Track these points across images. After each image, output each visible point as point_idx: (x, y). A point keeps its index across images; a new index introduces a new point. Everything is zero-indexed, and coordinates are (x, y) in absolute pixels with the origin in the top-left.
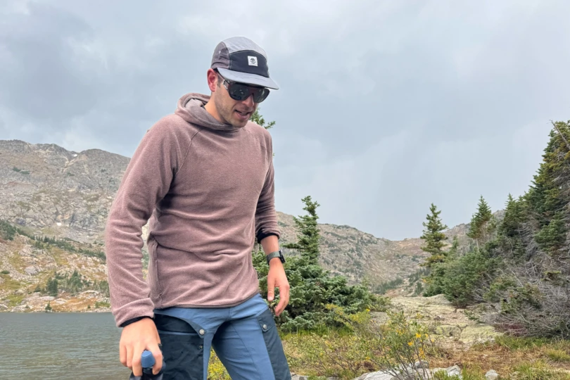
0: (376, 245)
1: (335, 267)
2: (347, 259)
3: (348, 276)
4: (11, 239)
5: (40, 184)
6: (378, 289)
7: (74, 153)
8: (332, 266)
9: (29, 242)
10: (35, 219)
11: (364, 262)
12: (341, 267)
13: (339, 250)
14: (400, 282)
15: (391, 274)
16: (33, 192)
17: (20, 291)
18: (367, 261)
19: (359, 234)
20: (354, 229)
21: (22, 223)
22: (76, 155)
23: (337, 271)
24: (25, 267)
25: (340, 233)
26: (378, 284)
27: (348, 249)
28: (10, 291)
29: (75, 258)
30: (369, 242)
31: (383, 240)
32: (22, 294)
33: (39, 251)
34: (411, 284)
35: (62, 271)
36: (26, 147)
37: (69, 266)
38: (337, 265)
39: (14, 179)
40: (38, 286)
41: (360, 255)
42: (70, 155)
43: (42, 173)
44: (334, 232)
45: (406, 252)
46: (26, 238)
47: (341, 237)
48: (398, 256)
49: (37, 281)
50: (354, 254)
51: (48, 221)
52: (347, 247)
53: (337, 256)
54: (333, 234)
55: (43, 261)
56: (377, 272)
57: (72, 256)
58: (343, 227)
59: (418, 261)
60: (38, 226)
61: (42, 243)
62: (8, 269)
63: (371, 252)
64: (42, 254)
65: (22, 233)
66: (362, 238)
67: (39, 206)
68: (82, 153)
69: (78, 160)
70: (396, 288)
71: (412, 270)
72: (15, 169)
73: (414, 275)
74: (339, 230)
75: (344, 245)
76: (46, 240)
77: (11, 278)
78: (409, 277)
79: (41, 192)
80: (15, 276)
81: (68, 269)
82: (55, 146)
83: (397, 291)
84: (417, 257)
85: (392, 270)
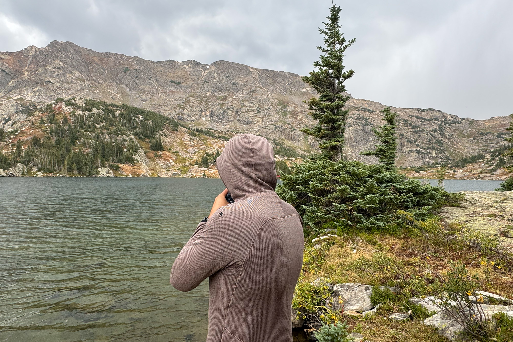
0: (460, 125)
1: (418, 146)
2: (430, 138)
3: (429, 153)
4: (177, 130)
5: (188, 91)
6: (458, 163)
7: (207, 65)
8: (414, 144)
9: (187, 132)
10: (189, 116)
11: (446, 140)
12: (423, 145)
13: (423, 131)
14: (481, 157)
15: (473, 150)
16: (185, 97)
17: (187, 164)
18: (449, 139)
19: (443, 116)
20: (439, 111)
21: (182, 119)
22: (208, 67)
23: (419, 149)
24: (187, 148)
25: (424, 115)
26: (458, 159)
27: (431, 129)
28: (181, 164)
29: (216, 142)
30: (453, 122)
31: (467, 120)
32: (188, 166)
33: (194, 138)
34: (493, 159)
35: (210, 151)
36: (176, 64)
37: (214, 148)
38: (419, 144)
39: (172, 88)
40: (197, 161)
41: (443, 135)
42: (204, 67)
43: (188, 83)
44: (418, 115)
45: (491, 130)
46: (185, 130)
47: (425, 119)
48: (482, 134)
49: (195, 158)
50: (436, 134)
51: (197, 117)
52: (430, 127)
53: (420, 136)
54: (417, 117)
55: (197, 145)
56: (458, 149)
57: (214, 141)
58: (427, 110)
59: (503, 138)
60: (191, 121)
61: (195, 132)
62: (178, 150)
63: (454, 132)
64: (196, 140)
65: (182, 126)
66: (446, 119)
67: (190, 106)
68: (212, 65)
69: (210, 70)
70: (476, 163)
71: (496, 146)
72: (172, 82)
73: (497, 151)
74: (423, 113)
75: (427, 126)
76: (197, 130)
77: (180, 156)
78: (491, 152)
79: (189, 97)
80: (182, 154)
81: (213, 150)
82: (194, 61)
83: (477, 165)
84: (502, 134)
85: (474, 147)
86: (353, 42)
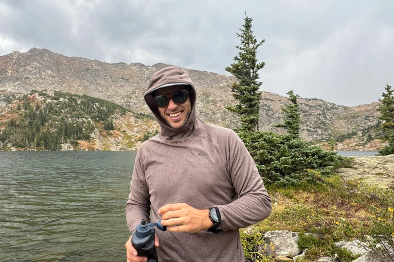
0: (337, 110)
1: (307, 126)
2: (316, 120)
3: (316, 131)
4: (125, 114)
5: (135, 85)
6: (338, 139)
7: (149, 66)
8: (305, 125)
9: (133, 116)
10: (135, 104)
11: (328, 122)
12: (312, 125)
13: (310, 114)
14: (354, 134)
15: (348, 128)
16: (132, 89)
17: (132, 140)
18: (330, 121)
19: (325, 104)
20: (321, 100)
21: (129, 106)
22: (150, 68)
23: (308, 128)
24: (132, 128)
25: (311, 103)
26: (338, 135)
27: (316, 114)
28: (127, 141)
29: (155, 123)
30: (332, 108)
31: (342, 106)
32: (133, 142)
33: (138, 120)
34: (364, 135)
35: (150, 130)
36: (126, 66)
37: (153, 128)
38: (309, 124)
39: (122, 83)
40: (140, 138)
41: (325, 117)
42: (147, 68)
43: (135, 79)
45: (360, 114)
46: (132, 114)
47: (311, 106)
48: (354, 117)
49: (139, 136)
50: (321, 117)
51: (141, 104)
52: (316, 112)
53: (308, 118)
54: (305, 104)
55: (140, 125)
56: (337, 128)
58: (313, 99)
59: (369, 120)
60: (136, 107)
61: (139, 116)
62: (125, 130)
63: (333, 115)
64: (140, 122)
65: (129, 111)
66: (326, 106)
67: (136, 96)
68: (153, 66)
69: (151, 70)
70: (351, 138)
71: (364, 125)
72: (122, 78)
73: (366, 129)
74: (310, 102)
75: (313, 111)
76: (141, 114)
77: (127, 134)
78: (362, 130)
79: (135, 89)
80: (129, 133)
82: (139, 63)
83: (352, 140)
84: (368, 117)
85: (349, 126)
86: (262, 42)
